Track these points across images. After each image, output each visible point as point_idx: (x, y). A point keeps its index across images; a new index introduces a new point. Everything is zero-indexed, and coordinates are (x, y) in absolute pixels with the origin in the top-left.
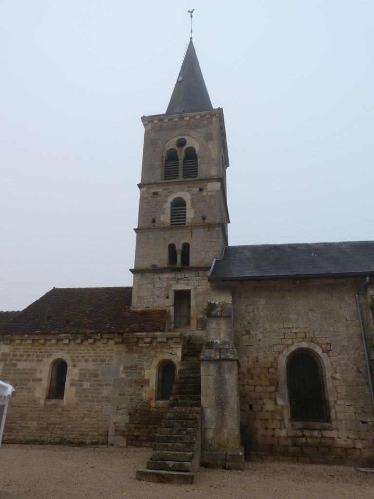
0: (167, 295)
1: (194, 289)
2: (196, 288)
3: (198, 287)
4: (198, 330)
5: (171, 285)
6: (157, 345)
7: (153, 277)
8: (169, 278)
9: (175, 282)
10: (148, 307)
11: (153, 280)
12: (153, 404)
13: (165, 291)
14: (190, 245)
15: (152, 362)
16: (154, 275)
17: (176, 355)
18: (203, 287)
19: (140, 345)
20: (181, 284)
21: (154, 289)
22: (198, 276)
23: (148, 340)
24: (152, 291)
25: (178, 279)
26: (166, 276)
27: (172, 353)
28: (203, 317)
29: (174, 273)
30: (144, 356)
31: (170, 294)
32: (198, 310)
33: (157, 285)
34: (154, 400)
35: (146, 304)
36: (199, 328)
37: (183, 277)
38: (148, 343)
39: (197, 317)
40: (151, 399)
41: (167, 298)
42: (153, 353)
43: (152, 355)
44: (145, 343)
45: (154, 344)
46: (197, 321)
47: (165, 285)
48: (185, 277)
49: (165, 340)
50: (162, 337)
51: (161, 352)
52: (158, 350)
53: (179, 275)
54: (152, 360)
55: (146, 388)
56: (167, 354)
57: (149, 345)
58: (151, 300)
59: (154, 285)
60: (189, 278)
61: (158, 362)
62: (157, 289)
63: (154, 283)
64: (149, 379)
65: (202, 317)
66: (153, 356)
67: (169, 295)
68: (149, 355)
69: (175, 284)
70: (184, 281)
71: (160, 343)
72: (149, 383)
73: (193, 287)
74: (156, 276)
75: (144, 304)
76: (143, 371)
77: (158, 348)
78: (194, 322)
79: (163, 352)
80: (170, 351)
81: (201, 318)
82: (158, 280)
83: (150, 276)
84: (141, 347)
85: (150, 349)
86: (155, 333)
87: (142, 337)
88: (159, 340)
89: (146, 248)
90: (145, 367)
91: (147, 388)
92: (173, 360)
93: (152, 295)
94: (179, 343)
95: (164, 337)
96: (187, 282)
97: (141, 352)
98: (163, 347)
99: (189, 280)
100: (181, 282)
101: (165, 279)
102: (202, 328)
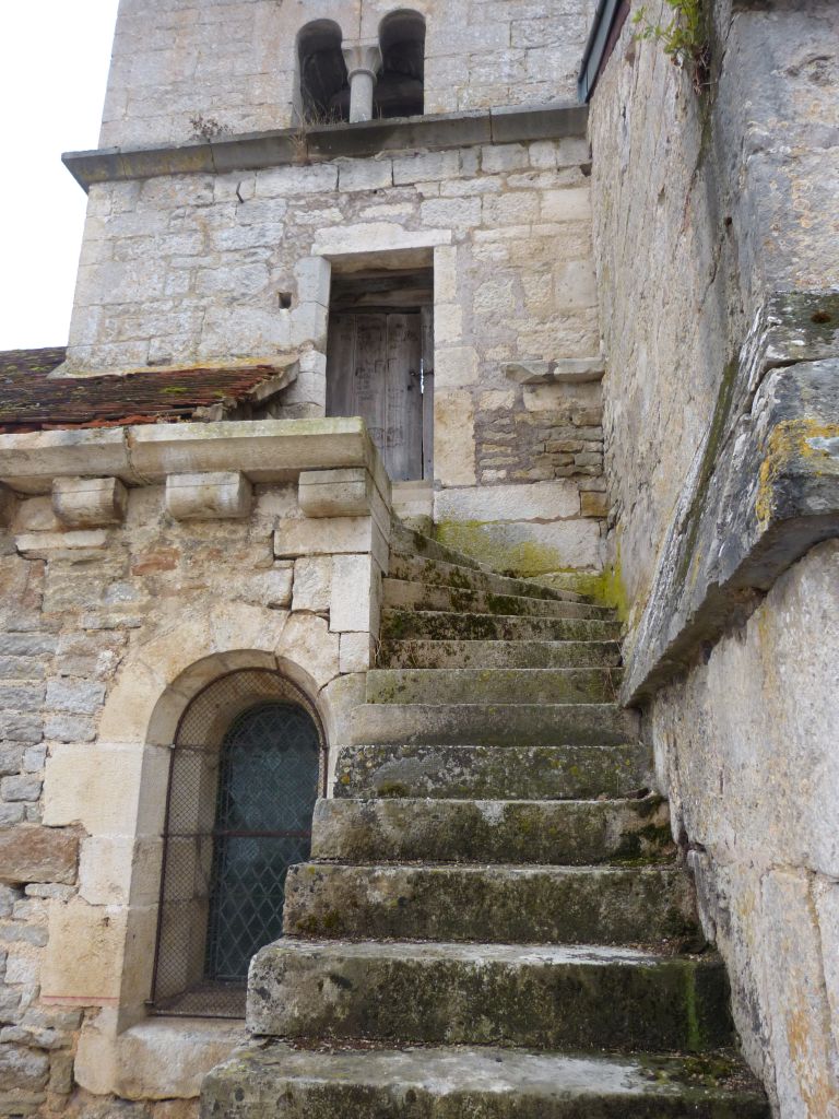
0: (283, 288)
1: (456, 242)
2: (469, 238)
3: (479, 235)
4: (481, 483)
5: (309, 233)
6: (163, 540)
7: (206, 193)
8: (298, 197)
9: (334, 214)
10: (165, 361)
11: (203, 212)
12: (97, 1062)
13: (270, 266)
14: (428, 20)
15: (110, 678)
16: (210, 187)
17: (326, 615)
18: (512, 232)
19: (25, 543)
20: (368, 221)
21: (206, 261)
22: (480, 173)
23: (86, 496)
24: (195, 270)
25: (354, 197)
26: (280, 183)
27: (287, 606)
28: (520, 401)
29: (331, 168)
30: (54, 630)
31: (302, 283)
32: (483, 362)
33: (224, 238)
34: (109, 1018)
35: (156, 343)
36: (489, 474)
37: (387, 181)
38: (87, 526)
39: (476, 403)
40: (83, 1015)
41: (285, 302)
42: (126, 600)
43: (116, 619)
44: (68, 524)
45: (142, 531)
46: (478, 427)
47: (274, 233)
48: (394, 185)
49: (229, 491)
50: (201, 467)
51: (195, 590)
52: (175, 577)
53: (361, 175)
54: (118, 665)
55: (48, 908)
56: (245, 609)
57: (96, 538)
58: (184, 318)
59: (207, 237)
60: (420, 188)
61: (162, 679)
62: (225, 258)
63: (206, 230)
64: (77, 827)
65: (509, 404)
66: (127, 629)
67: (295, 285)
68: (90, 621)
69: (334, 224)
70: (392, 201)
71: (188, 517)
72: (78, 863)
73: (447, 235)
74: (222, 188)
75: (141, 346)
76: (31, 757)
77: (171, 567)
78: (452, 439)
79: (215, 596)
80: (275, 584)
81: (500, 412)
82: (230, 210)
83: (184, 190)
84: (37, 560)
85: (108, 570)
86: (143, 433)
87: (36, 468)
88: (181, 490)
89: (167, 54)
90: (54, 724)
91: (54, 906)
92: (296, 657)
93: (192, 288)
94: (353, 515)
95: (222, 466)
96: (408, 208)
97: (29, 601)
98: (216, 555)
99: (421, 197)
100: (369, 213)
101: (272, 203)
102: (510, 468)
